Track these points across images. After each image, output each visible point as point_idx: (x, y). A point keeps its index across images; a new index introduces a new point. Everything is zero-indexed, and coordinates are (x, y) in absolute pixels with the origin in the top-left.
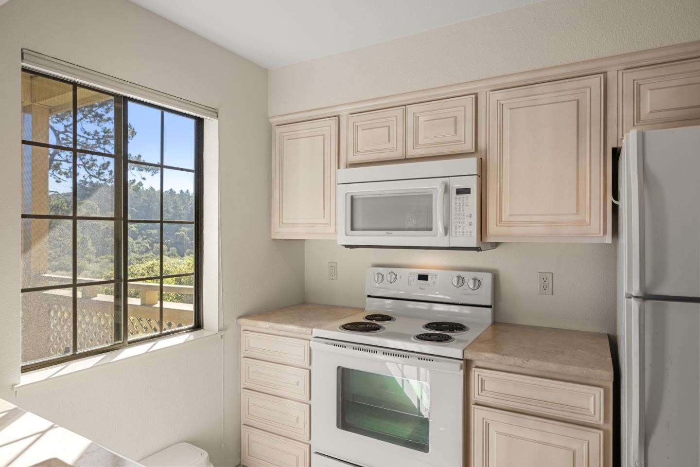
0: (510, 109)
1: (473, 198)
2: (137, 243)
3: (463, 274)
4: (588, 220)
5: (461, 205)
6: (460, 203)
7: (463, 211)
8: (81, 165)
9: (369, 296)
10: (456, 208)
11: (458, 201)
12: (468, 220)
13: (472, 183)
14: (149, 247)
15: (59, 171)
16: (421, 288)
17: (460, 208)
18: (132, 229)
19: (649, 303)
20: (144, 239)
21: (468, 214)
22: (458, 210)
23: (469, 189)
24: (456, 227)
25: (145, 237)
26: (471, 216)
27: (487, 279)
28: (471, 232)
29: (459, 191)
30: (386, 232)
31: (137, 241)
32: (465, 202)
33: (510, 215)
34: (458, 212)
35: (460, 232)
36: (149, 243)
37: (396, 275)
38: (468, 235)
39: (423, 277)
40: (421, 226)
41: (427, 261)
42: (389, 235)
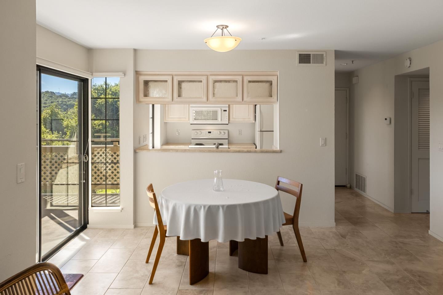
1: (227, 112)
3: (221, 131)
6: (224, 113)
9: (192, 139)
13: (227, 109)
16: (209, 135)
19: (261, 132)
26: (227, 117)
27: (226, 132)
28: (226, 120)
29: (224, 111)
33: (235, 116)
34: (224, 116)
35: (224, 120)
37: (197, 133)
39: (210, 132)
40: (214, 119)
41: (210, 128)
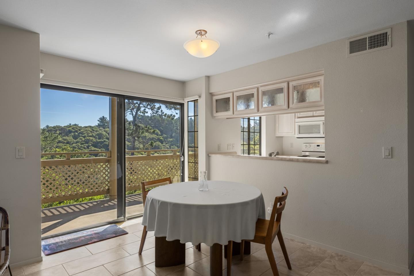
2: (163, 146)
8: (150, 108)
9: (303, 151)
14: (169, 148)
15: (140, 111)
16: (318, 149)
18: (161, 138)
20: (166, 143)
25: (167, 142)
31: (163, 145)
36: (169, 145)
37: (311, 146)
39: (318, 146)
40: (317, 132)
42: (309, 135)
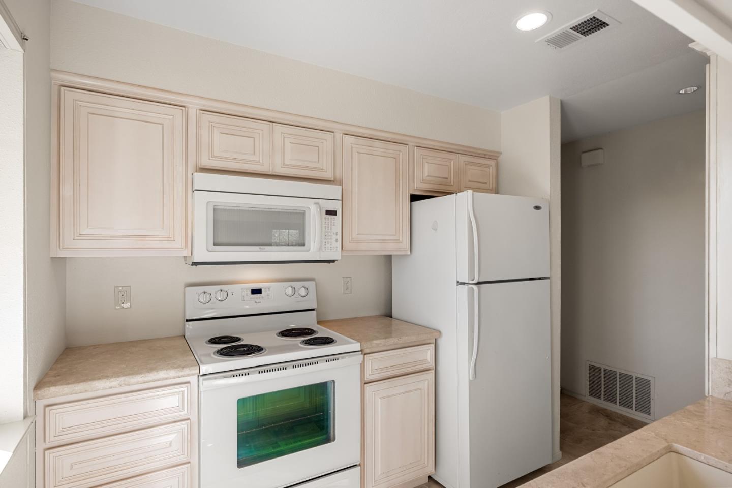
0: (358, 153)
1: (338, 220)
3: (294, 284)
4: (401, 240)
5: (330, 224)
6: (328, 223)
7: (331, 229)
10: (326, 227)
11: (327, 221)
12: (334, 237)
13: (337, 207)
16: (256, 302)
17: (328, 227)
21: (335, 233)
22: (327, 228)
23: (336, 212)
24: (325, 243)
26: (337, 234)
28: (337, 247)
29: (328, 213)
30: (258, 247)
32: (333, 222)
33: (358, 234)
34: (327, 230)
35: (328, 247)
37: (226, 293)
38: (335, 250)
42: (262, 250)
